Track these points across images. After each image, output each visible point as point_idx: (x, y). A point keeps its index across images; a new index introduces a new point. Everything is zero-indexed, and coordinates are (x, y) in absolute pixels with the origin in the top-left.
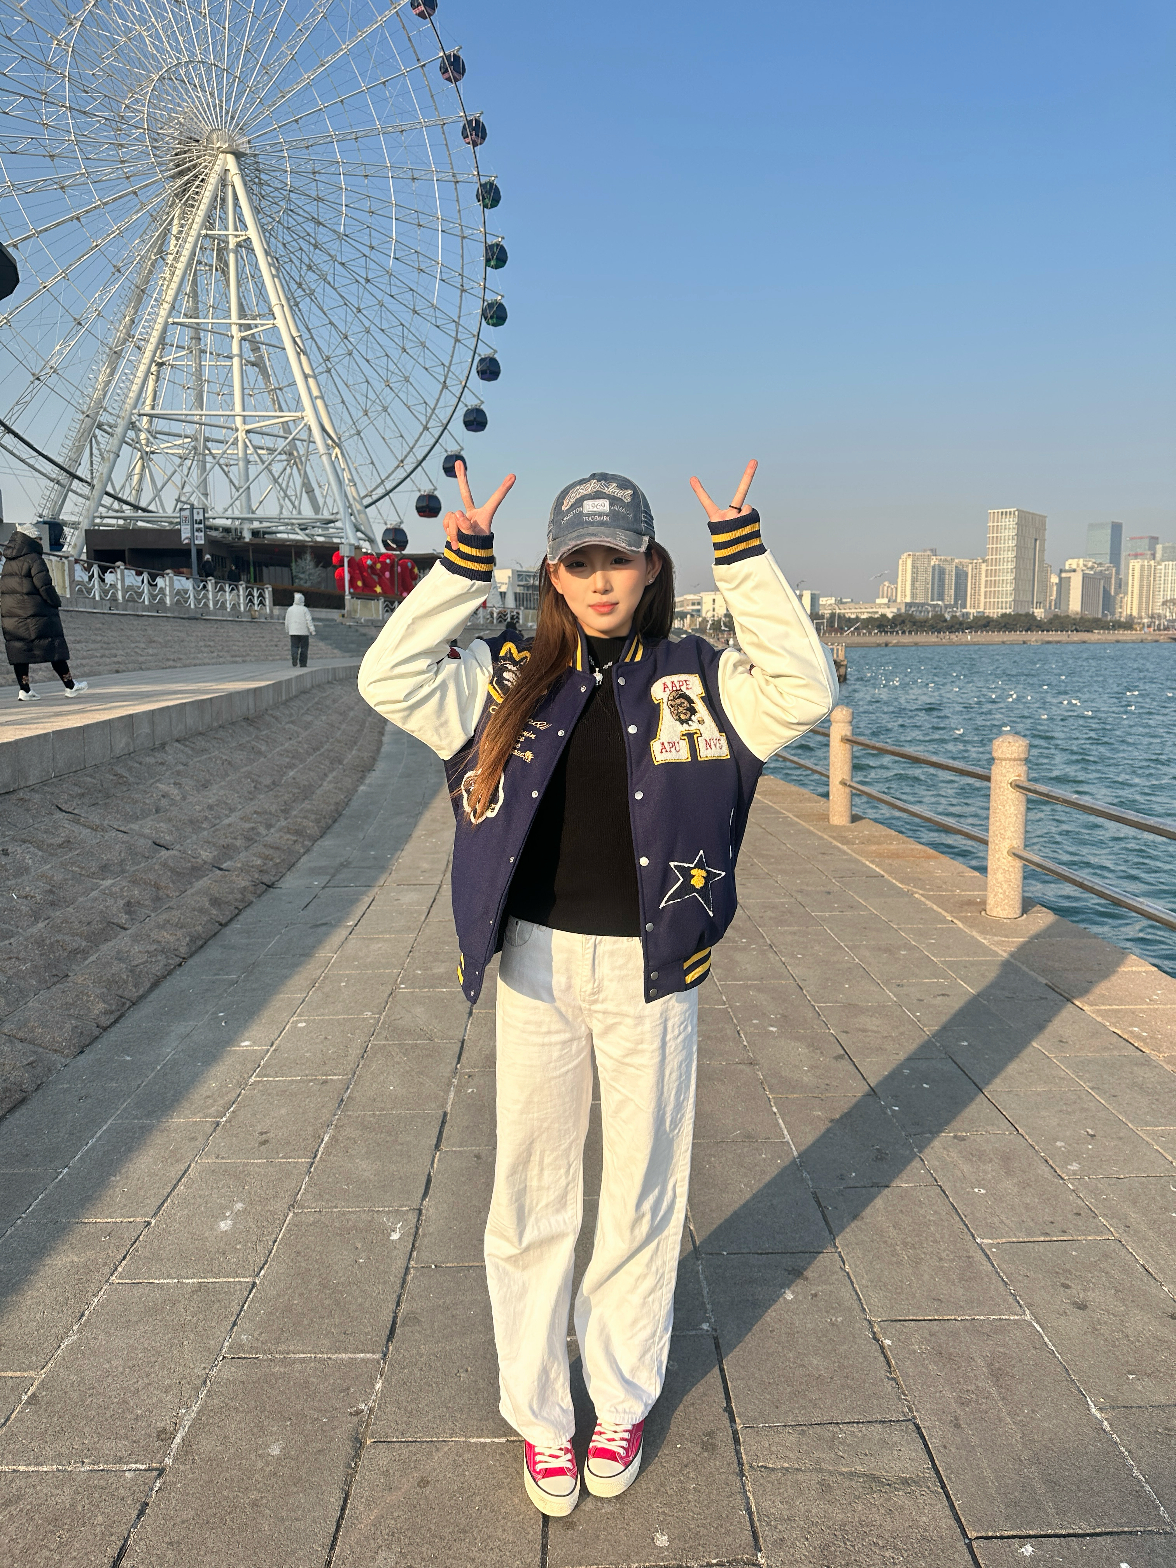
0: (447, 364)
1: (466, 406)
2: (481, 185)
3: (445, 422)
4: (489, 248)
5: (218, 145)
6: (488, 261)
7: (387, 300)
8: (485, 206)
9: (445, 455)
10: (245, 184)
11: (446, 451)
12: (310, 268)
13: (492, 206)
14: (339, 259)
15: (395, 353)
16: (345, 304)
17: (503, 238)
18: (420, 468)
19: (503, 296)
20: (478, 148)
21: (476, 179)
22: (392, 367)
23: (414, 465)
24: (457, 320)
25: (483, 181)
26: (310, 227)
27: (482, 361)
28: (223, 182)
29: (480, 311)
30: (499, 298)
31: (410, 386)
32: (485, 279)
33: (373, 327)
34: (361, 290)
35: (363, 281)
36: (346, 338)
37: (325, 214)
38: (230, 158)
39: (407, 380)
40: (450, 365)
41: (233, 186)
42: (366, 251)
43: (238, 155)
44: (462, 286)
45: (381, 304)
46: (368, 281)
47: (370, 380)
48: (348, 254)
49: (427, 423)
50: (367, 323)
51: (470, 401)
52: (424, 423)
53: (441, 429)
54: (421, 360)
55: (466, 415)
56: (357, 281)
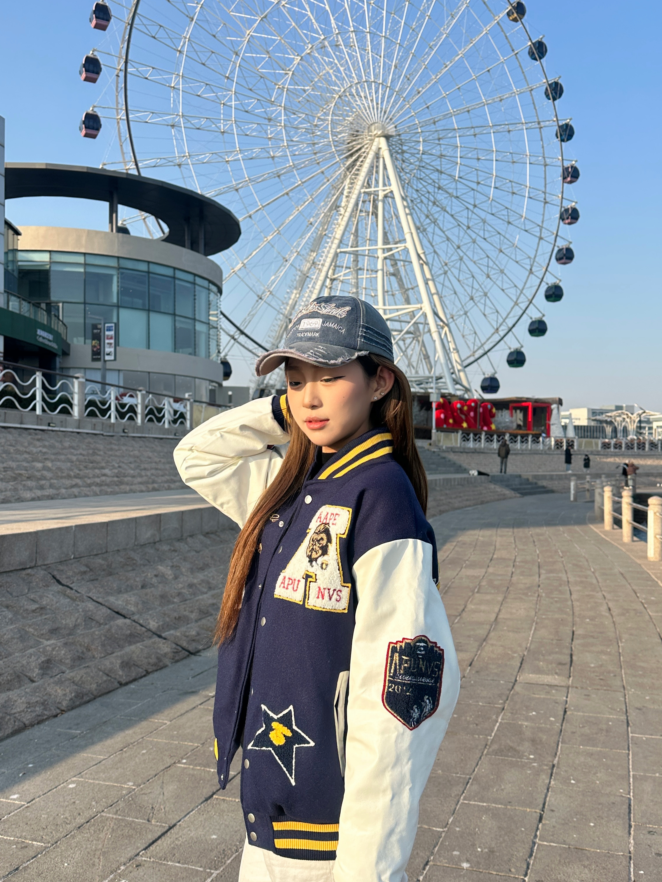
0: (533, 257)
1: (547, 284)
2: (559, 127)
3: (530, 298)
4: (565, 170)
5: (375, 132)
6: (564, 178)
7: (489, 218)
8: (562, 140)
9: (530, 321)
10: (391, 156)
11: (531, 318)
12: (434, 203)
13: (568, 139)
14: (455, 194)
15: (493, 254)
16: (459, 225)
17: (576, 161)
18: (510, 333)
19: (576, 203)
20: (556, 102)
21: (556, 123)
22: (491, 264)
23: (506, 331)
24: (541, 225)
25: (560, 124)
26: (435, 176)
27: (560, 250)
28: (377, 156)
29: (558, 215)
30: (574, 204)
31: (504, 276)
32: (563, 192)
33: (478, 238)
34: (470, 213)
35: (471, 207)
36: (459, 247)
37: (446, 166)
38: (383, 140)
39: (502, 272)
40: (535, 257)
41: (383, 158)
42: (474, 186)
43: (388, 137)
44: (545, 199)
45: (484, 221)
46: (475, 206)
47: (475, 275)
48: (461, 190)
49: (517, 299)
50: (474, 236)
51: (550, 280)
52: (515, 300)
53: (528, 303)
54: (513, 257)
55: (547, 291)
56: (467, 208)
